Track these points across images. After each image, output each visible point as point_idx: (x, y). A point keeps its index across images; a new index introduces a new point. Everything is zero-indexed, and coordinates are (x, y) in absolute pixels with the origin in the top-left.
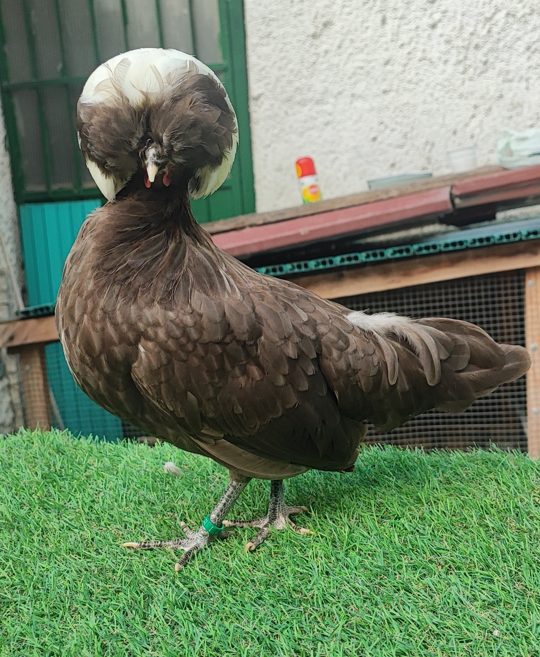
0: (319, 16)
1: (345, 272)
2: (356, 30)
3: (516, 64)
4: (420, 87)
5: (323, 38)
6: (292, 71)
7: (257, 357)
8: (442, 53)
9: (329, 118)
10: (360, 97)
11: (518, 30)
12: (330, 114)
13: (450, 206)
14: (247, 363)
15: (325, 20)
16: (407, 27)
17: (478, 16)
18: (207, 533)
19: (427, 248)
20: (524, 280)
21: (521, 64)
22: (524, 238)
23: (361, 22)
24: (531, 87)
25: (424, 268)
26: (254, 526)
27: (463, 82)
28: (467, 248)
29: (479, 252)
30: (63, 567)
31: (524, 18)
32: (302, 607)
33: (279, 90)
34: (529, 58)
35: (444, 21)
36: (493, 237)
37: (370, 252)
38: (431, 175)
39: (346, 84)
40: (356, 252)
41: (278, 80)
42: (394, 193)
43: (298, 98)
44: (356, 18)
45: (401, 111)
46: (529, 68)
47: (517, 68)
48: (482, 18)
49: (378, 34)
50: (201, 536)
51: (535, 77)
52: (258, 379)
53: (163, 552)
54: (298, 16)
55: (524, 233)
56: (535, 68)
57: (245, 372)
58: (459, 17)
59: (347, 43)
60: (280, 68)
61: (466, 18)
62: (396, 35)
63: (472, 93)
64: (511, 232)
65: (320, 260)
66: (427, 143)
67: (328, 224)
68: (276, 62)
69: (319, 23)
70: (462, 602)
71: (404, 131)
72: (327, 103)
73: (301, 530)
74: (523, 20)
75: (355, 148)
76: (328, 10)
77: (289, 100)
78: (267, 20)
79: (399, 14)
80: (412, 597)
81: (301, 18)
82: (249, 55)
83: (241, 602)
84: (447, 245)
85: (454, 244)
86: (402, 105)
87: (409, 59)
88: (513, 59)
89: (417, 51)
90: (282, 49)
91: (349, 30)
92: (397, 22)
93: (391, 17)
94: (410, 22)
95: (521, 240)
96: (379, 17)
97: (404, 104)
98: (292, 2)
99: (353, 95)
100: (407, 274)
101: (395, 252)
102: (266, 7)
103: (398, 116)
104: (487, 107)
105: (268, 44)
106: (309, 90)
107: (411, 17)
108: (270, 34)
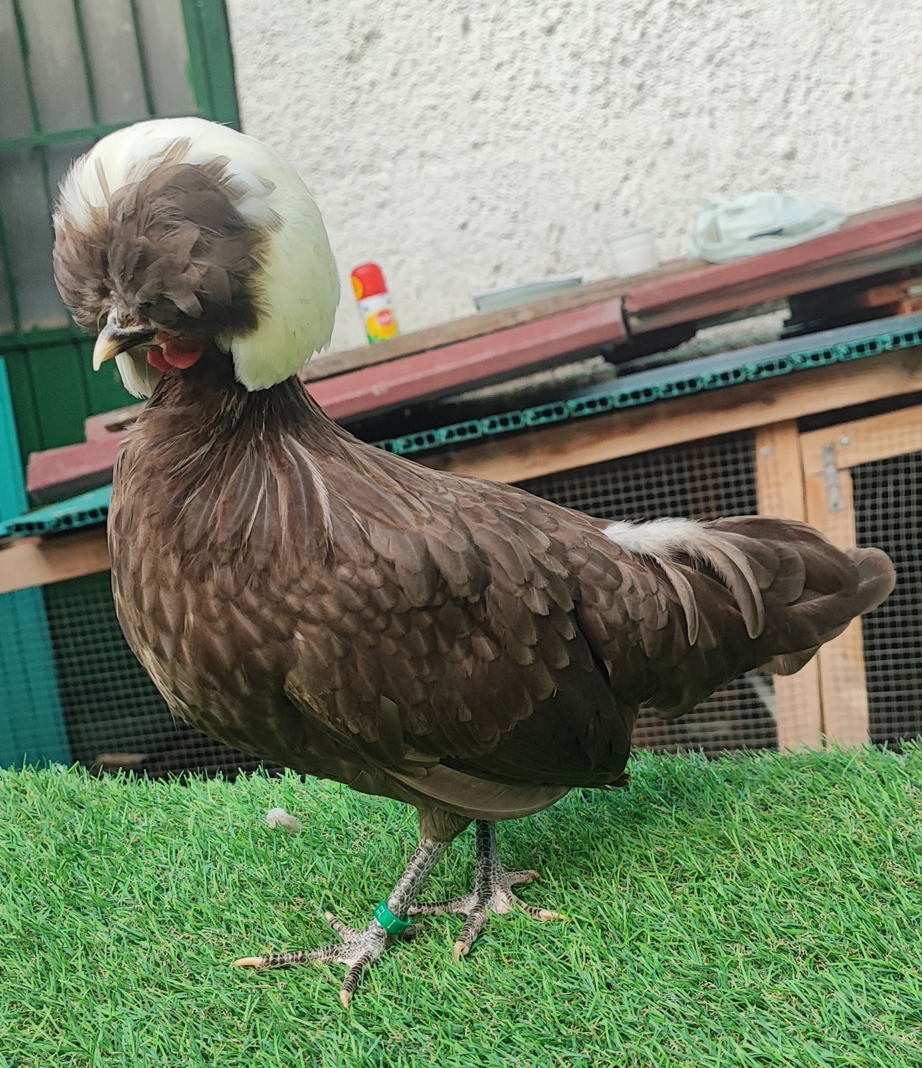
0: (357, 24)
1: (453, 455)
2: (420, 44)
3: (691, 86)
4: (534, 134)
5: (366, 61)
6: (316, 120)
7: (487, 621)
8: (566, 74)
9: (385, 195)
10: (435, 156)
11: (691, 29)
12: (386, 189)
13: (623, 331)
14: (471, 634)
15: (366, 29)
16: (505, 35)
17: (623, 10)
18: (384, 931)
19: (591, 404)
20: (753, 448)
21: (700, 86)
22: (751, 377)
23: (429, 30)
24: (718, 124)
25: (586, 438)
26: (455, 911)
27: (606, 123)
28: (659, 400)
29: (677, 405)
30: (141, 1013)
31: (699, 10)
32: (585, 1051)
33: (297, 153)
34: (712, 75)
35: (567, 21)
36: (702, 380)
37: (496, 418)
38: (579, 280)
39: (409, 136)
40: (473, 419)
41: (294, 136)
42: (526, 316)
43: (330, 165)
44: (418, 23)
45: (504, 177)
46: (713, 91)
47: (694, 93)
48: (629, 13)
49: (457, 49)
50: (374, 937)
51: (724, 106)
52: (493, 658)
53: (310, 971)
54: (321, 26)
55: (752, 368)
56: (723, 92)
57: (470, 650)
58: (591, 13)
59: (406, 67)
60: (297, 117)
61: (602, 13)
62: (488, 48)
63: (622, 140)
64: (729, 368)
65: (412, 437)
66: (552, 227)
67: (419, 375)
68: (289, 105)
69: (358, 35)
70: (859, 1018)
71: (513, 210)
72: (380, 170)
73: (541, 913)
74: (698, 13)
75: (432, 243)
76: (371, 12)
77: (316, 169)
78: (268, 34)
79: (491, 14)
80: (770, 1017)
81: (326, 29)
82: (241, 97)
83: (476, 1050)
84: (624, 398)
85: (635, 395)
86: (507, 166)
87: (513, 88)
88: (686, 78)
89: (525, 74)
90: (297, 82)
91: (407, 45)
92: (488, 27)
93: (476, 19)
94: (509, 26)
95: (747, 381)
96: (459, 20)
97: (510, 164)
98: (309, 2)
99: (422, 155)
100: (558, 450)
101: (538, 415)
102: (265, 13)
103: (501, 184)
104: (648, 160)
105: (271, 77)
106: (348, 150)
107: (511, 16)
108: (276, 57)
